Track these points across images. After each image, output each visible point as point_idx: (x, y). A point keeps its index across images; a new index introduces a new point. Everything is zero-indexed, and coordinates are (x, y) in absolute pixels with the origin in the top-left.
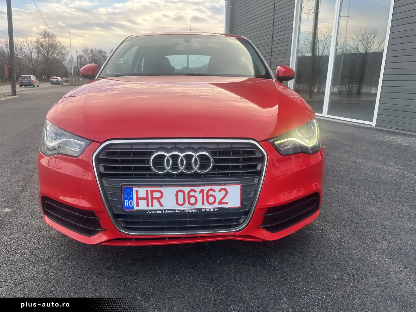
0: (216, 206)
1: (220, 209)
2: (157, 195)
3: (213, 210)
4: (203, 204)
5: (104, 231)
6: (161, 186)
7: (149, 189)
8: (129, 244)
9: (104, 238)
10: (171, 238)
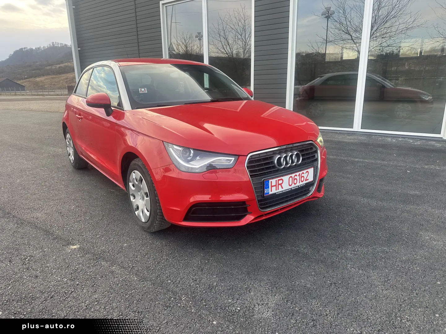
0: (305, 182)
1: (306, 184)
2: (280, 182)
3: (303, 185)
4: (299, 183)
5: (250, 214)
6: (283, 176)
7: (277, 179)
8: (264, 218)
9: (253, 218)
10: (281, 209)
